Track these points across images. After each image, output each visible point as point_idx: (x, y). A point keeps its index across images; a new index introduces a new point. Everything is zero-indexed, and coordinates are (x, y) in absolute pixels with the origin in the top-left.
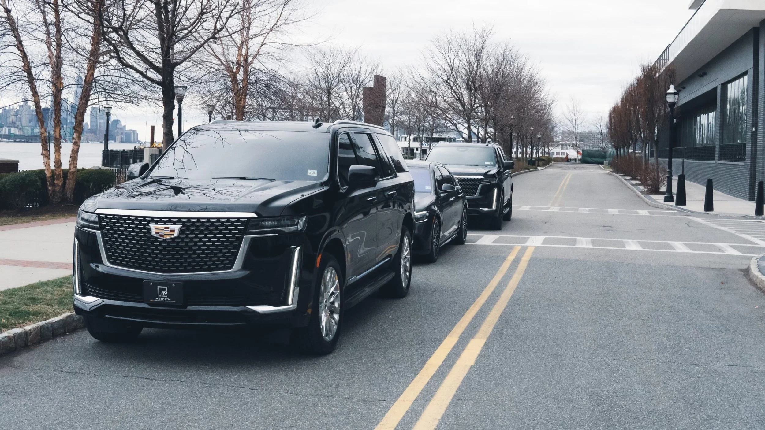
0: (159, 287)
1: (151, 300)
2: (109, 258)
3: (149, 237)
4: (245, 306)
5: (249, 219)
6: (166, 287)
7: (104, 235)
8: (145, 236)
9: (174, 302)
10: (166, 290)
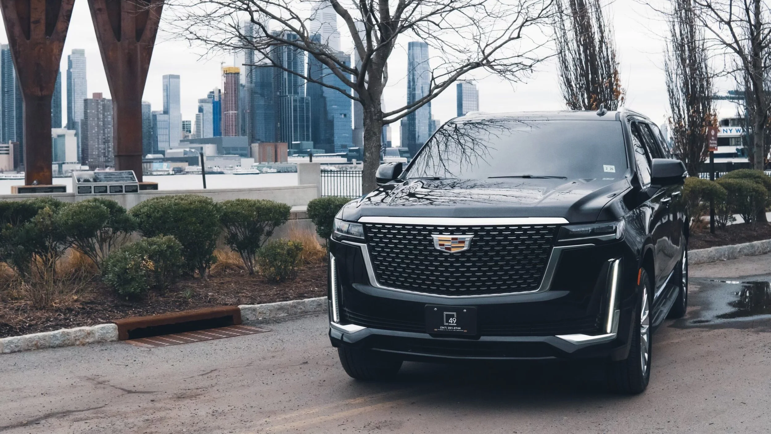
0: (445, 313)
1: (436, 330)
2: (379, 277)
3: (431, 251)
4: (554, 335)
5: (559, 226)
6: (455, 313)
7: (371, 249)
8: (425, 250)
9: (466, 331)
10: (455, 316)
